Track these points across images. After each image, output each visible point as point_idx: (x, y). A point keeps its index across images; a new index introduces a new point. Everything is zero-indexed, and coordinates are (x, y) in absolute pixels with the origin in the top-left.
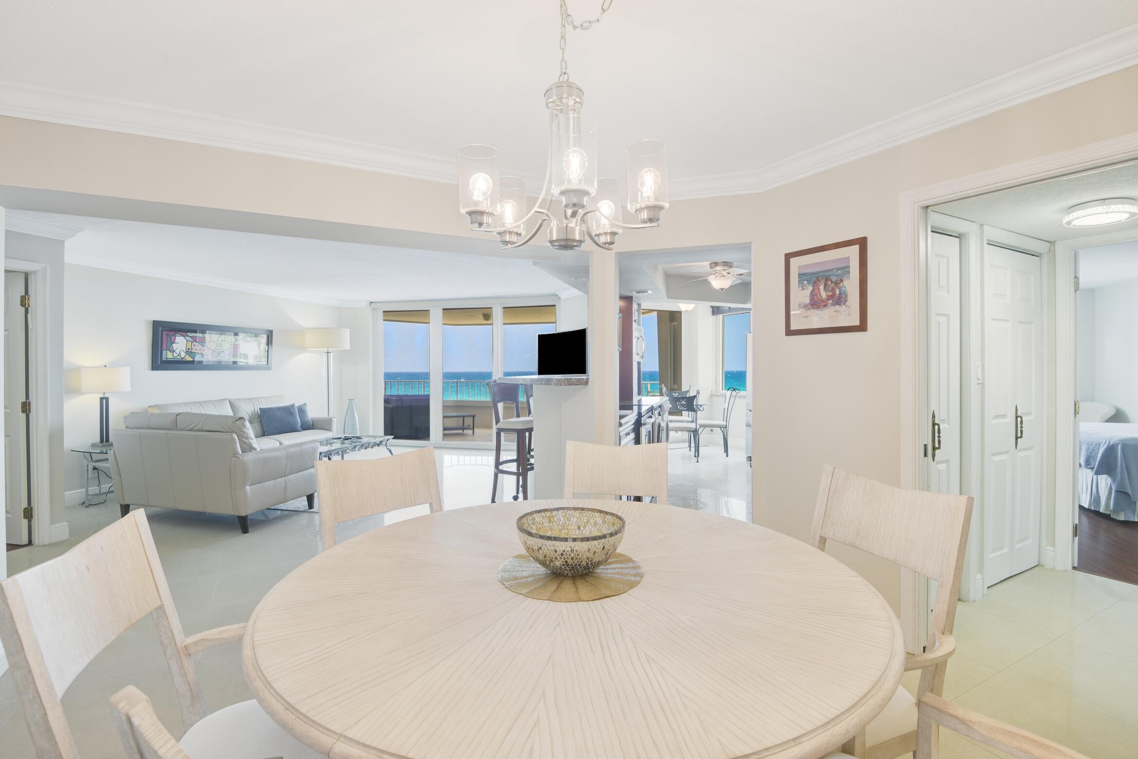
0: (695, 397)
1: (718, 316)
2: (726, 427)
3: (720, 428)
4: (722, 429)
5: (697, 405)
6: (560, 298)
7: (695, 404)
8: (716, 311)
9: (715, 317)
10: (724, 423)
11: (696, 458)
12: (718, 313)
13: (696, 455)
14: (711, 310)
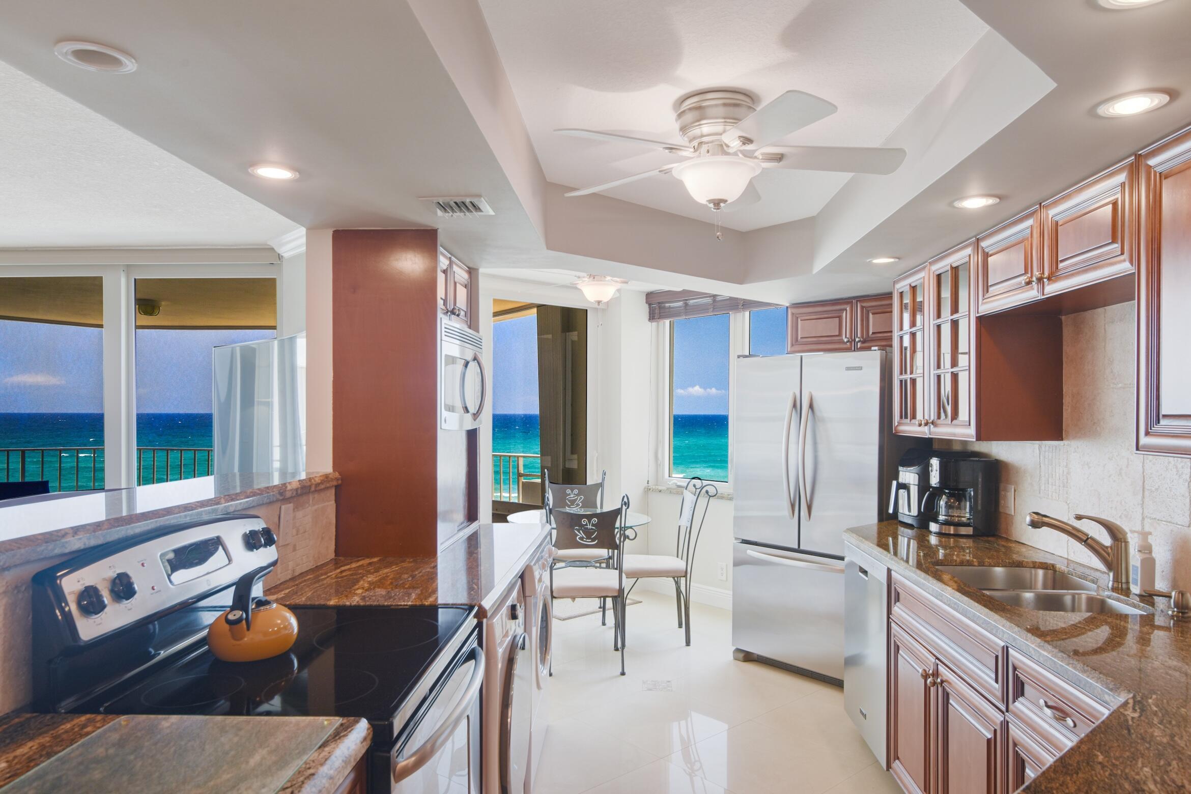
0: (618, 512)
1: (661, 322)
2: (685, 576)
3: (674, 578)
4: (676, 578)
5: (623, 529)
6: (280, 257)
7: (617, 525)
8: (657, 311)
9: (654, 324)
10: (680, 564)
11: (619, 653)
12: (662, 317)
13: (619, 645)
14: (648, 310)
